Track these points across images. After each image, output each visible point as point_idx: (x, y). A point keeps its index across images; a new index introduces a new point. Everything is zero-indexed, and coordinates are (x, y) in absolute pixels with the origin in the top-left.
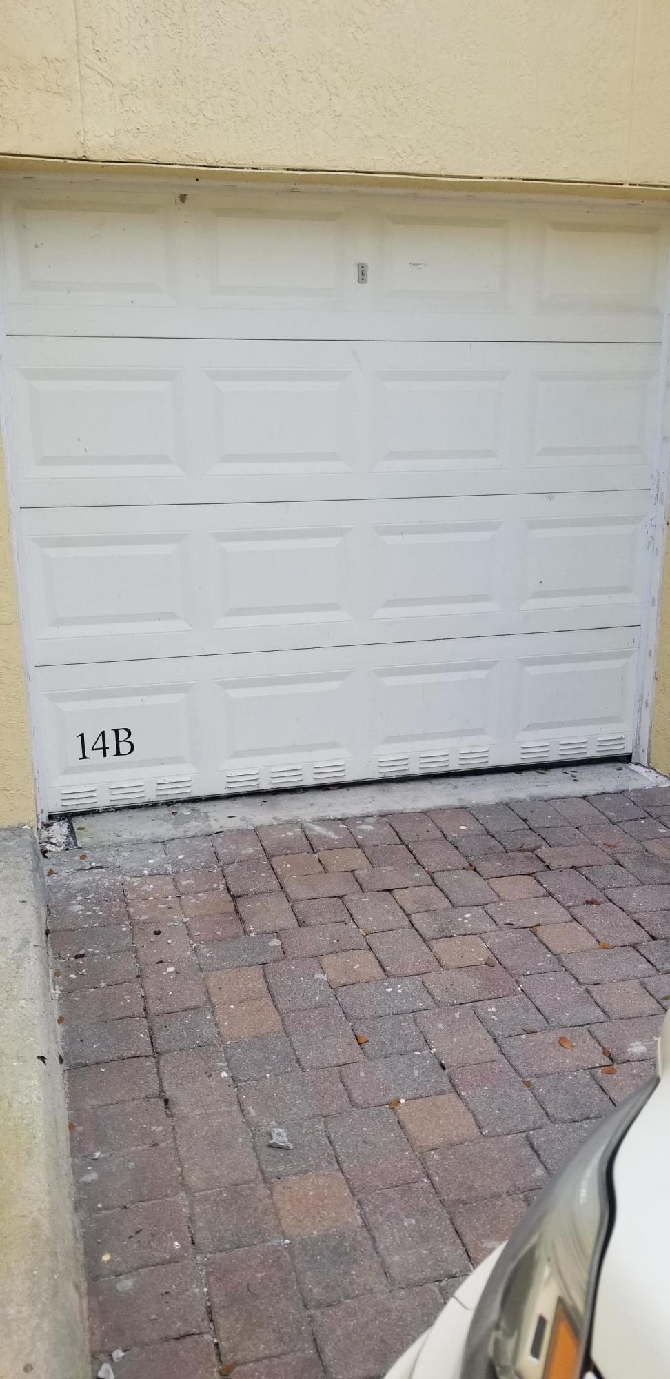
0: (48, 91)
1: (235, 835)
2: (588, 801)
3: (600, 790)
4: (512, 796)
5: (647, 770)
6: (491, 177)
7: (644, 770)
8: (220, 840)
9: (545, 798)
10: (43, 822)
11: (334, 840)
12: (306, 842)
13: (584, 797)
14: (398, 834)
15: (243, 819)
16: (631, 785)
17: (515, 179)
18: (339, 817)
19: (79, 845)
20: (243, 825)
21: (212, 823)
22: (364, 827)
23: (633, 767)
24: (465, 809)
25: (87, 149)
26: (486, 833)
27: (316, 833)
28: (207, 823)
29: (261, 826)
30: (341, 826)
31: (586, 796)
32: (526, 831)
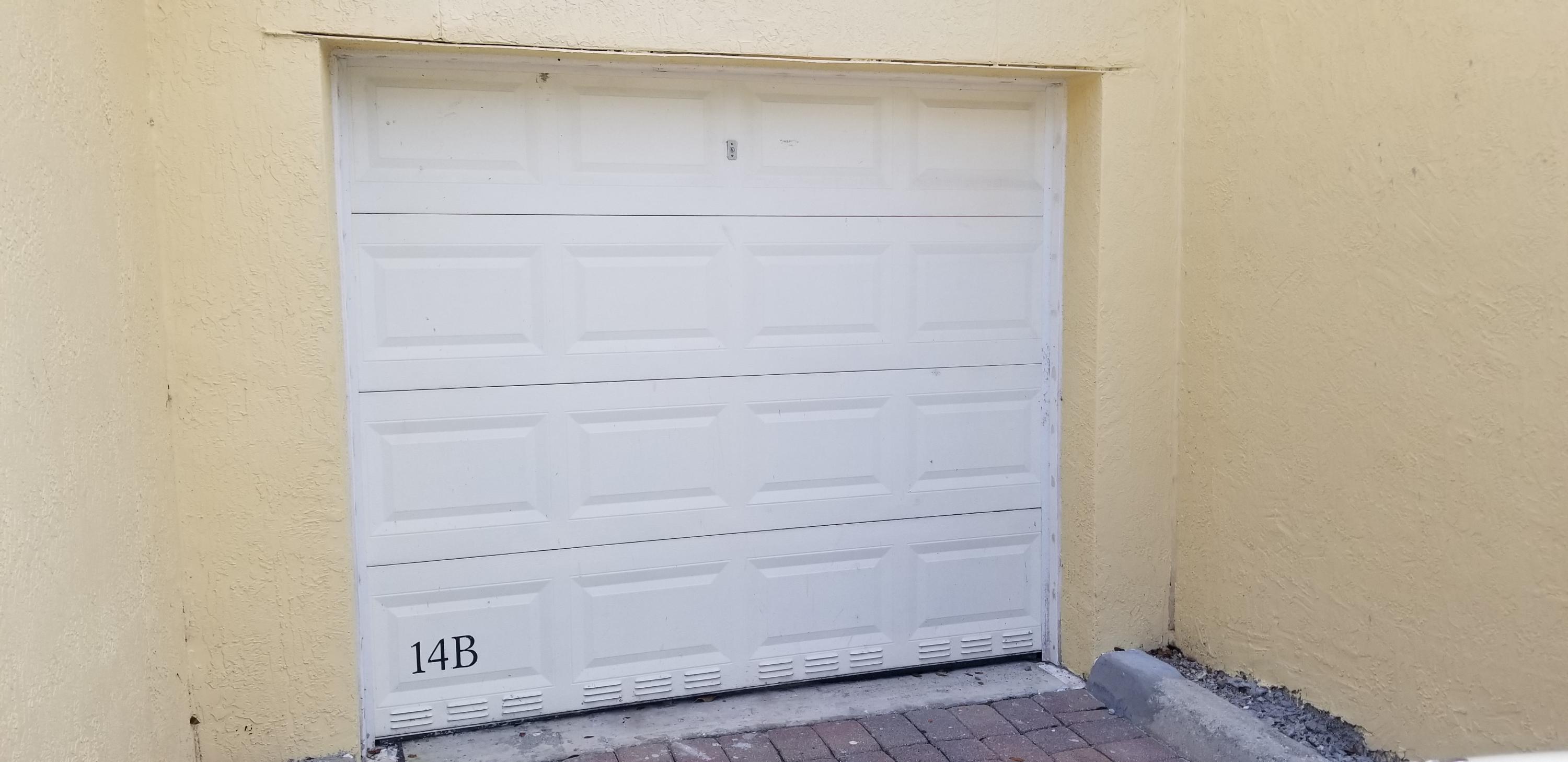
1: (592, 759)
2: (993, 707)
3: (1007, 694)
4: (909, 704)
5: (1059, 669)
6: (859, 59)
7: (1055, 670)
9: (947, 705)
10: (368, 749)
11: (706, 761)
13: (990, 703)
14: (779, 753)
15: (602, 740)
16: (1042, 688)
18: (712, 734)
20: (601, 747)
21: (566, 745)
22: (741, 745)
23: (1043, 666)
24: (857, 720)
25: (443, 32)
26: (879, 748)
27: (686, 755)
28: (559, 745)
29: (623, 747)
30: (714, 745)
31: (992, 702)
32: (924, 745)
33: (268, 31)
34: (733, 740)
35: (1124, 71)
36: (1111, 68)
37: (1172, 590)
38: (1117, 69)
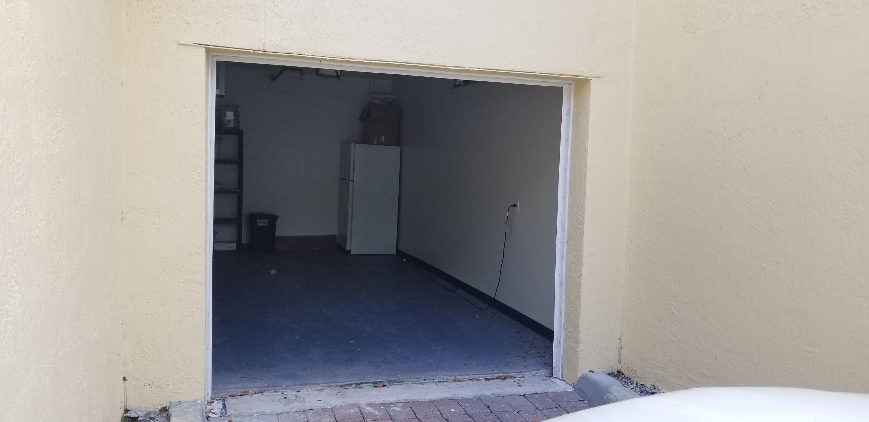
0: (247, 19)
1: (320, 411)
2: (526, 398)
3: (533, 391)
4: (482, 393)
5: (561, 381)
6: (469, 67)
7: (560, 381)
8: (311, 414)
9: (502, 395)
10: (208, 401)
11: (377, 415)
12: (360, 416)
14: (414, 413)
15: (325, 402)
16: (550, 390)
17: (481, 68)
18: (381, 403)
19: (228, 414)
20: (325, 406)
21: (307, 404)
22: (395, 408)
23: (553, 379)
24: (455, 400)
25: (265, 46)
26: (465, 413)
27: (367, 411)
28: (304, 404)
29: (336, 407)
30: (382, 407)
31: (525, 395)
32: (488, 413)
33: (180, 42)
34: (392, 406)
35: (602, 79)
36: (596, 77)
37: (620, 342)
38: (599, 77)
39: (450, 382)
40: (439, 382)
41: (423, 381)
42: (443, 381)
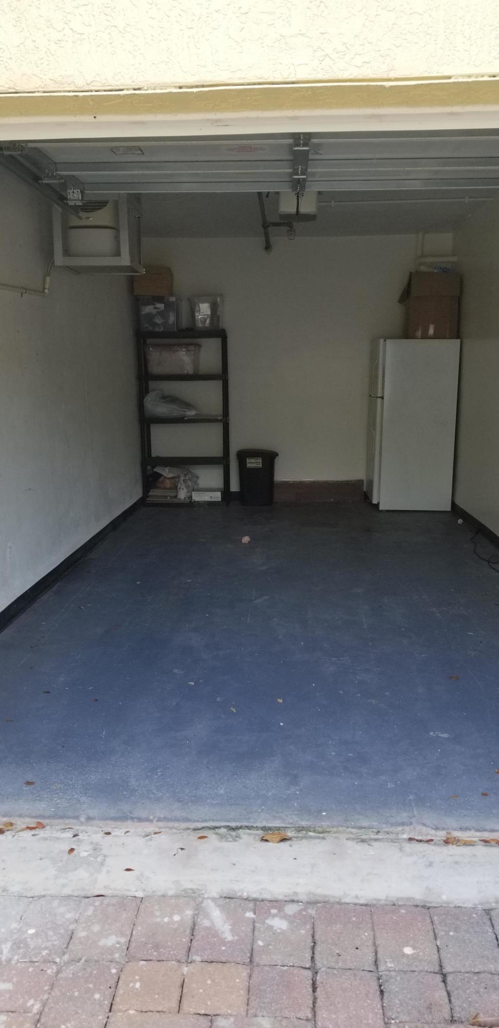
1: (117, 902)
15: (140, 875)
24: (429, 908)
26: (438, 968)
29: (153, 894)
34: (272, 909)
39: (435, 844)
40: (410, 839)
41: (374, 835)
42: (419, 838)
